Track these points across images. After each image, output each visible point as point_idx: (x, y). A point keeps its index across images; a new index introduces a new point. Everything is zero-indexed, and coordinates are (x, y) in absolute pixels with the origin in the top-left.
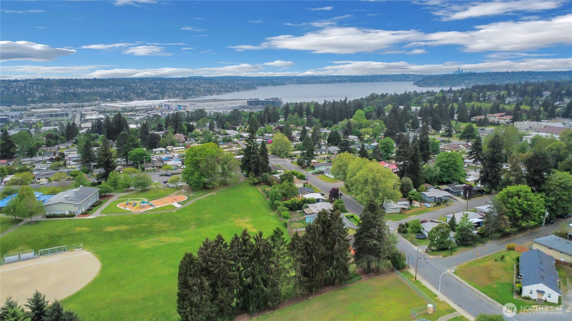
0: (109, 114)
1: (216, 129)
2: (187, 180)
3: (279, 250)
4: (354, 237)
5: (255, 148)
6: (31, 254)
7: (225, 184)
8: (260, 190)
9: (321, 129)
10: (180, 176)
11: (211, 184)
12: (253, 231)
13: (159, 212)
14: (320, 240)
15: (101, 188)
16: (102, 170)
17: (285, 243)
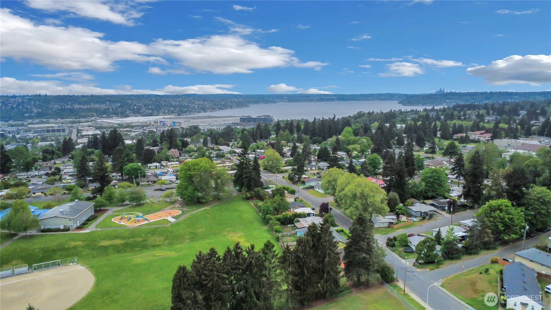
0: (105, 130)
1: (210, 145)
2: (181, 195)
3: (270, 263)
4: (344, 250)
5: (248, 163)
6: (25, 269)
7: (219, 199)
8: (253, 205)
9: (311, 145)
10: (174, 191)
11: (204, 199)
12: (245, 245)
13: (153, 226)
14: (310, 253)
15: (95, 202)
16: (97, 185)
17: (277, 255)
